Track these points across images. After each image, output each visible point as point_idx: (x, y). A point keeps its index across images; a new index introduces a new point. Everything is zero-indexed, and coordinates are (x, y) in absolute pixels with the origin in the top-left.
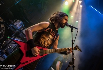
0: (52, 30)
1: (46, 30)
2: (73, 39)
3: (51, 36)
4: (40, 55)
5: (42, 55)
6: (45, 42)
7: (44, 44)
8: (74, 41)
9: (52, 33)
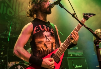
0: (40, 26)
1: (35, 32)
2: (72, 14)
3: (46, 33)
4: (57, 63)
5: (60, 60)
6: (45, 45)
7: (47, 47)
8: (75, 14)
9: (43, 29)
